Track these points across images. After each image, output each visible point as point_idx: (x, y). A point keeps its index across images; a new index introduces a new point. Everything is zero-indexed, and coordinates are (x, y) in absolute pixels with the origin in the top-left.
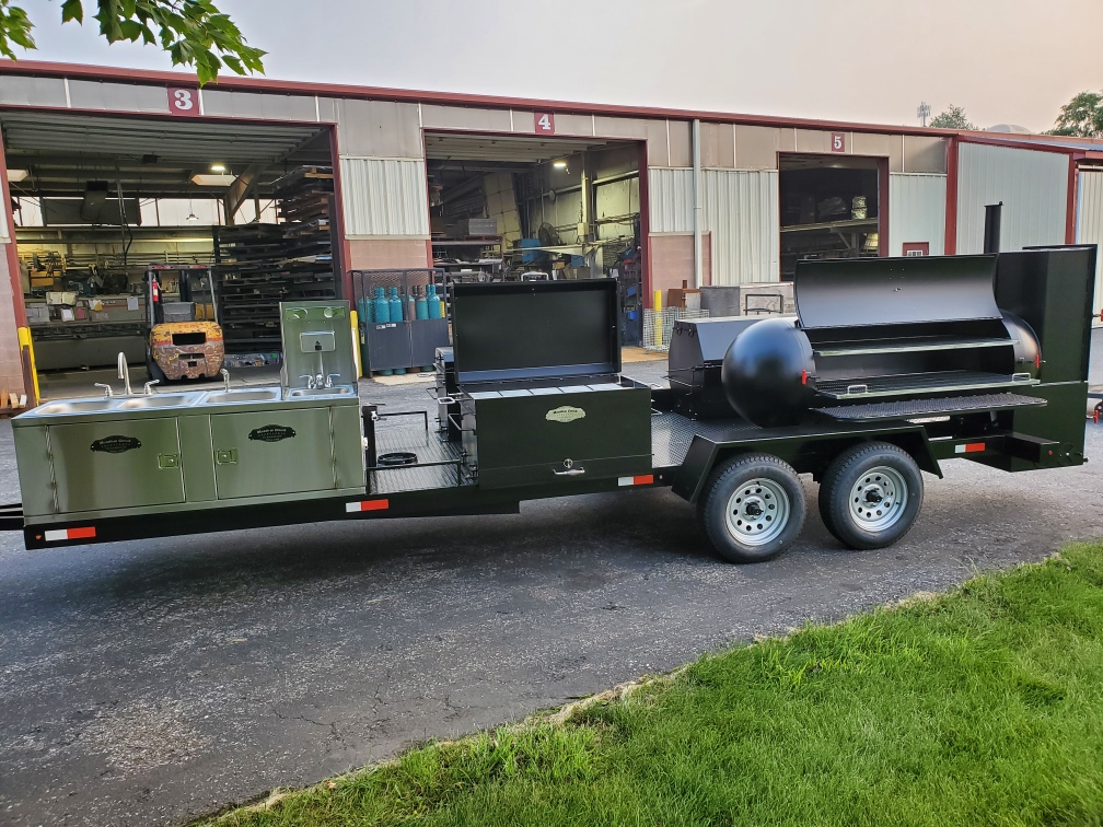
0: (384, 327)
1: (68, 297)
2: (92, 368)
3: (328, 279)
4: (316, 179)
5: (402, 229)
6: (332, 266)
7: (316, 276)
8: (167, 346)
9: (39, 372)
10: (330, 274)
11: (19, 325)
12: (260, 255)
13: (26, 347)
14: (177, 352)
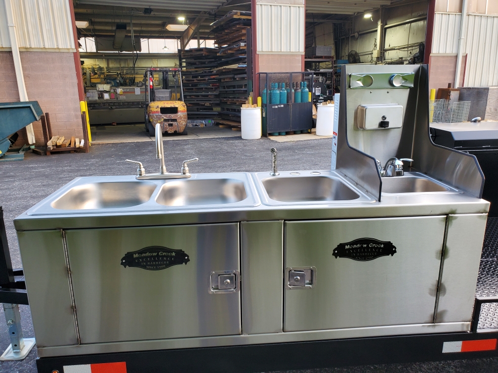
0: (277, 107)
1: (107, 87)
2: (118, 124)
3: (243, 78)
4: (239, 19)
5: (288, 48)
6: (246, 70)
7: (236, 77)
8: (157, 114)
9: (91, 125)
10: (245, 75)
11: (81, 99)
12: (203, 65)
13: (84, 112)
14: (163, 118)
